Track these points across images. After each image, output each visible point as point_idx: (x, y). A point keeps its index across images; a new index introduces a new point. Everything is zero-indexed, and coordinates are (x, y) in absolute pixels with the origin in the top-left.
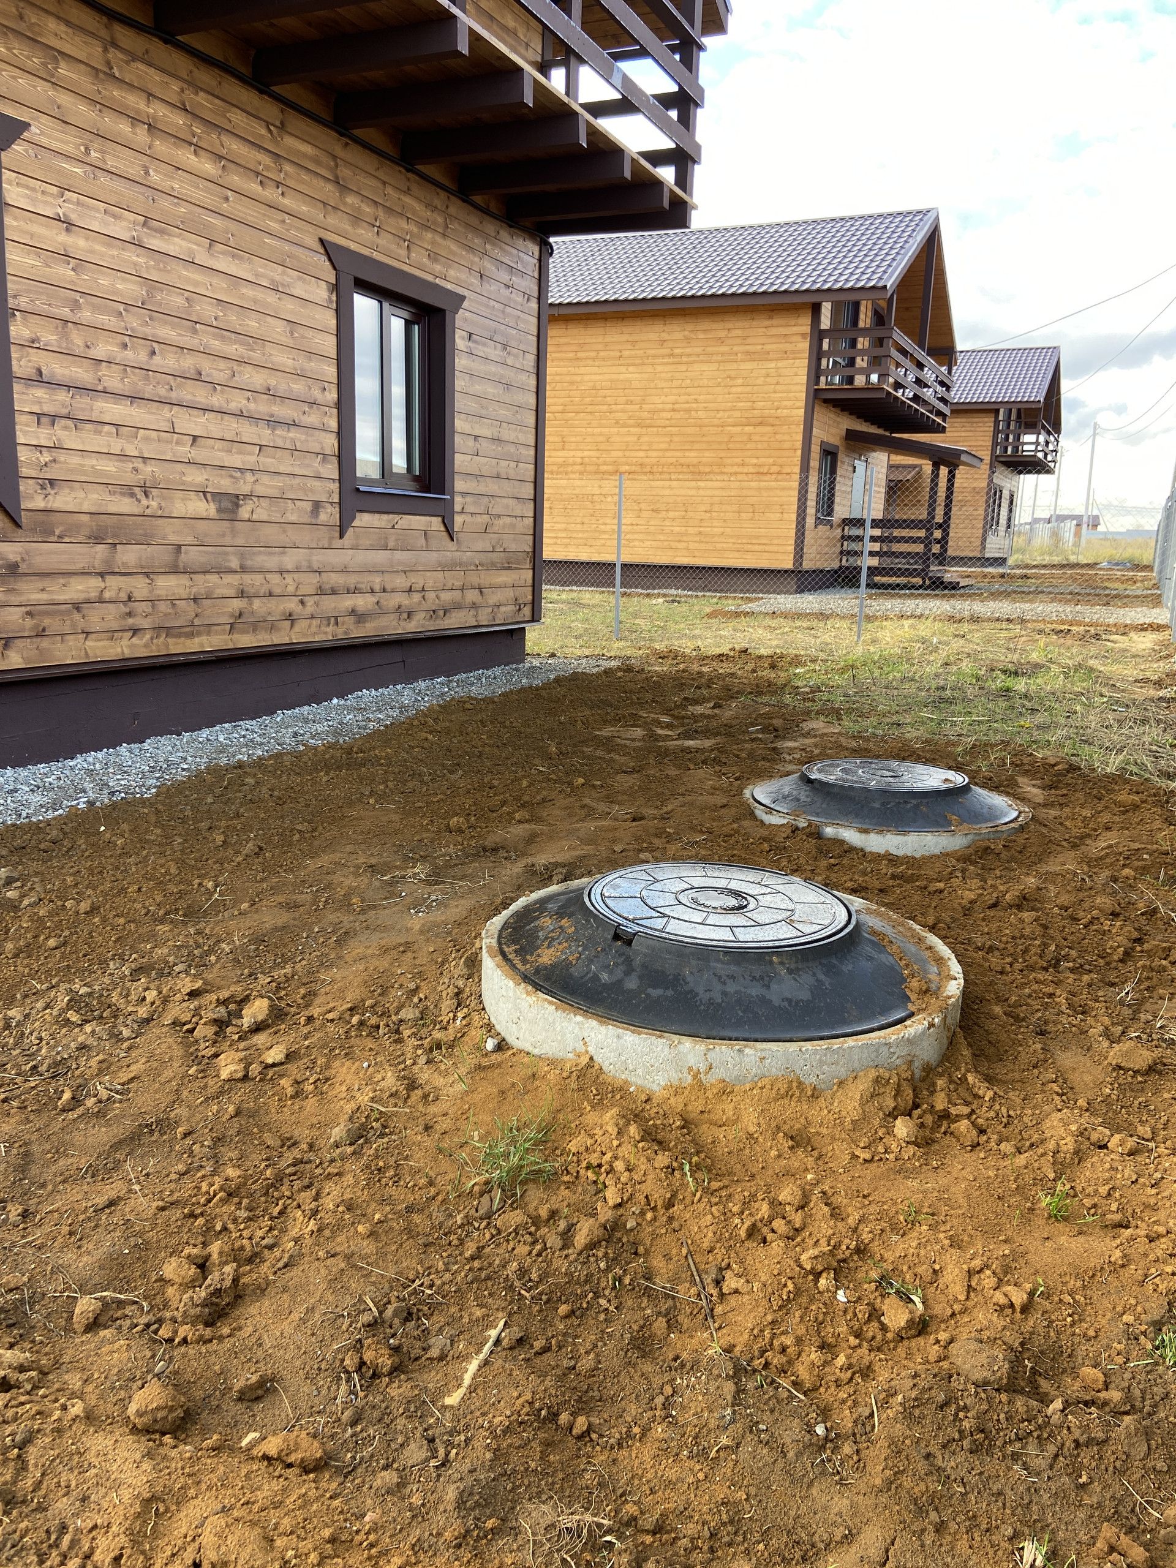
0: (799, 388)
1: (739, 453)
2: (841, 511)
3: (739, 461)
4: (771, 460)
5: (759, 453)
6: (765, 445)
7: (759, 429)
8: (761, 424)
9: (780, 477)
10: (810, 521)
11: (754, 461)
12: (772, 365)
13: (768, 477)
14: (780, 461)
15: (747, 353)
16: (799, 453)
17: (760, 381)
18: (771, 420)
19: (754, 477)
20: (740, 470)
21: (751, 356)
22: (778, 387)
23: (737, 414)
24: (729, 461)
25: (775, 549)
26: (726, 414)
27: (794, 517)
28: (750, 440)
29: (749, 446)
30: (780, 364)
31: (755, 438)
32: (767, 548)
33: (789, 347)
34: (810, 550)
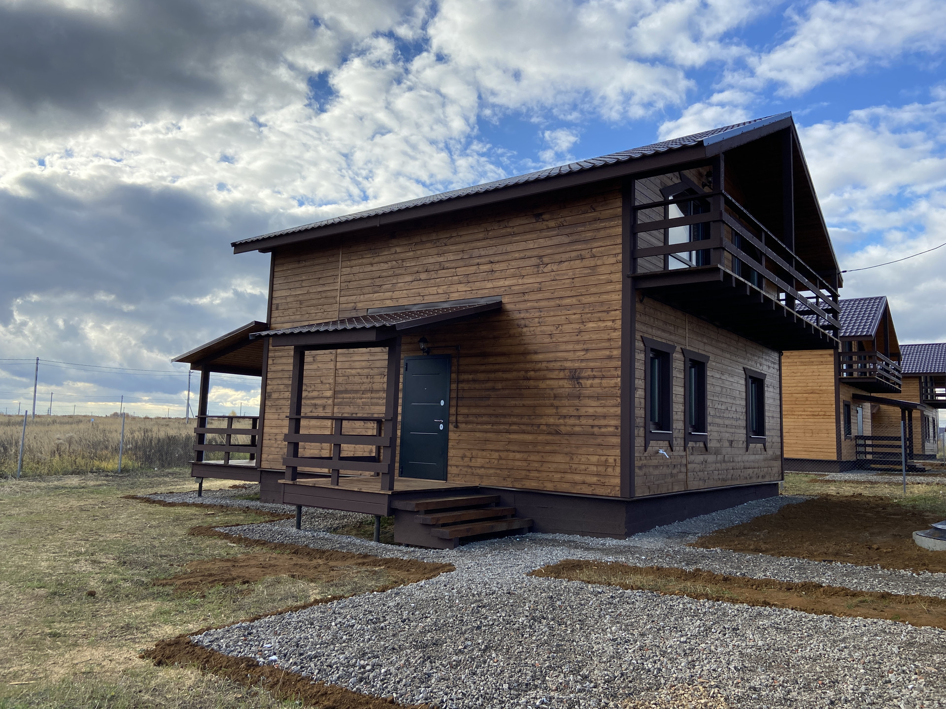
0: (830, 377)
1: (803, 406)
2: (854, 432)
3: (802, 409)
4: (819, 409)
5: (812, 406)
6: (816, 403)
7: (811, 395)
8: (812, 393)
9: (825, 417)
10: (843, 437)
11: (811, 409)
12: (816, 367)
13: (819, 417)
14: (823, 410)
15: (802, 362)
16: (834, 406)
17: (810, 374)
18: (817, 391)
19: (811, 417)
20: (803, 413)
21: (803, 364)
22: (819, 377)
23: (800, 388)
24: (797, 409)
25: (826, 450)
26: (794, 388)
27: (835, 436)
28: (807, 400)
29: (807, 403)
30: (820, 367)
31: (809, 399)
32: (822, 450)
33: (823, 360)
34: (844, 451)
